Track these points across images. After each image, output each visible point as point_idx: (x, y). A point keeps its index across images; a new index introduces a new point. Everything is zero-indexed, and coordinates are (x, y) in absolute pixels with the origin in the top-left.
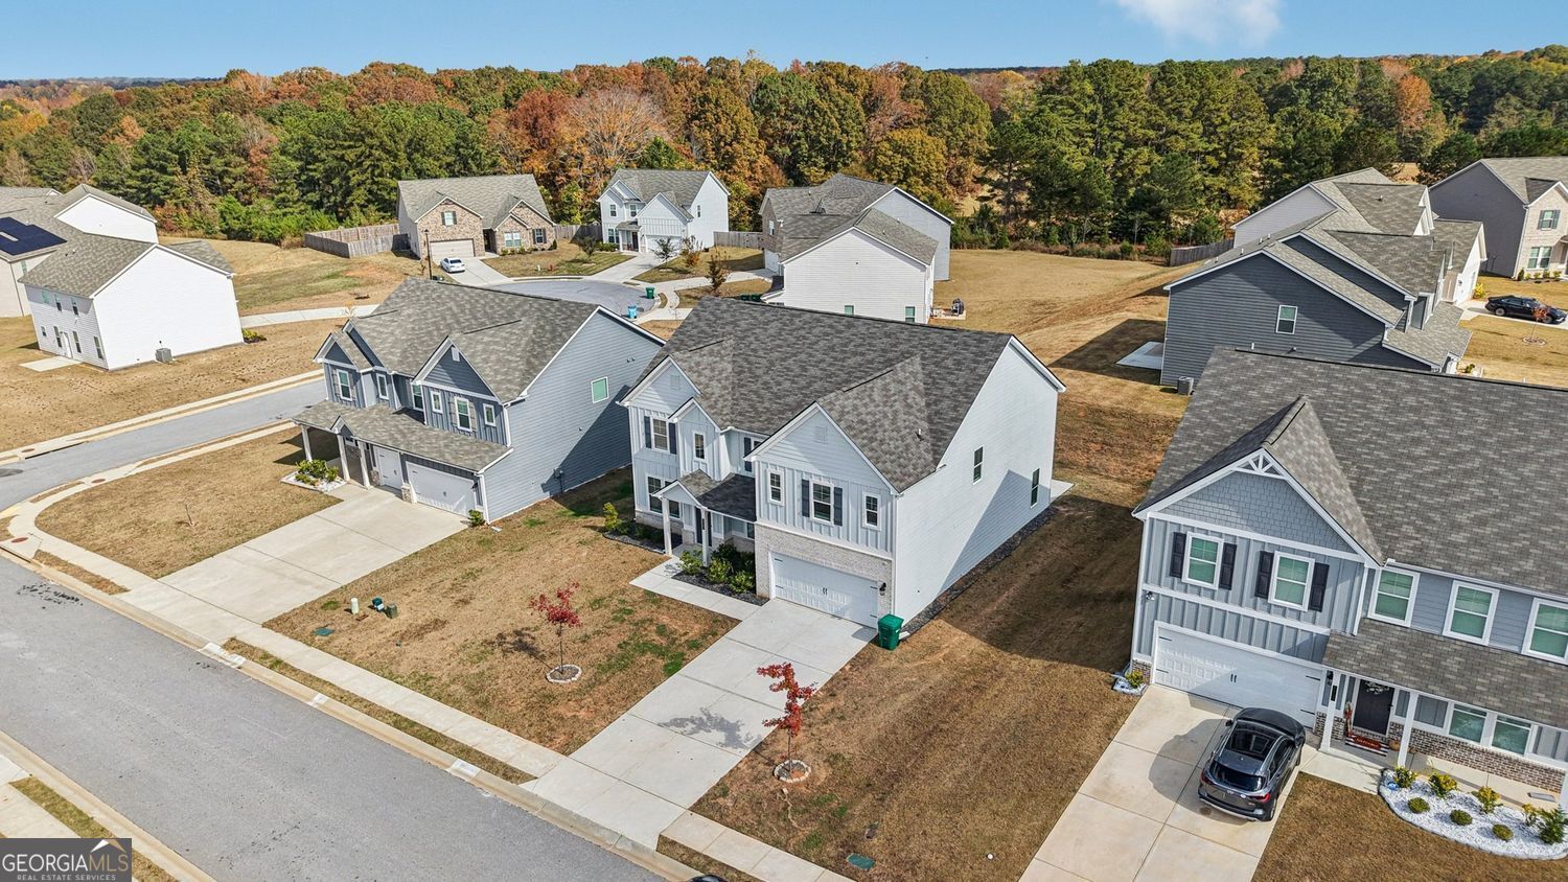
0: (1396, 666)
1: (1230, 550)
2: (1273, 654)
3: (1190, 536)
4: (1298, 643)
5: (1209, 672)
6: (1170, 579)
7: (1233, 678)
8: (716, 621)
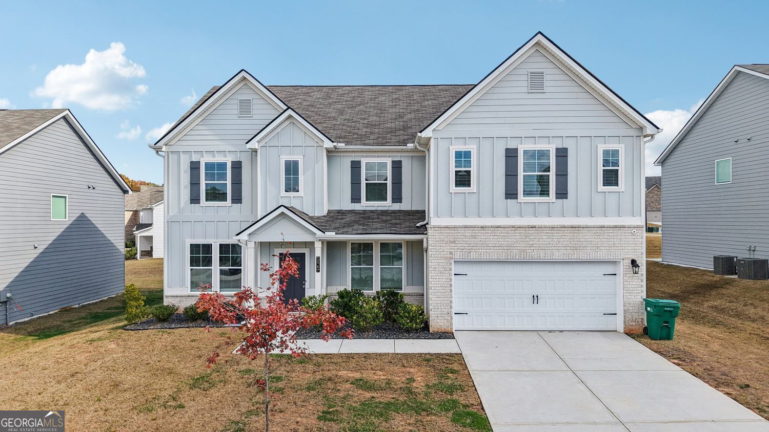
8: (428, 360)
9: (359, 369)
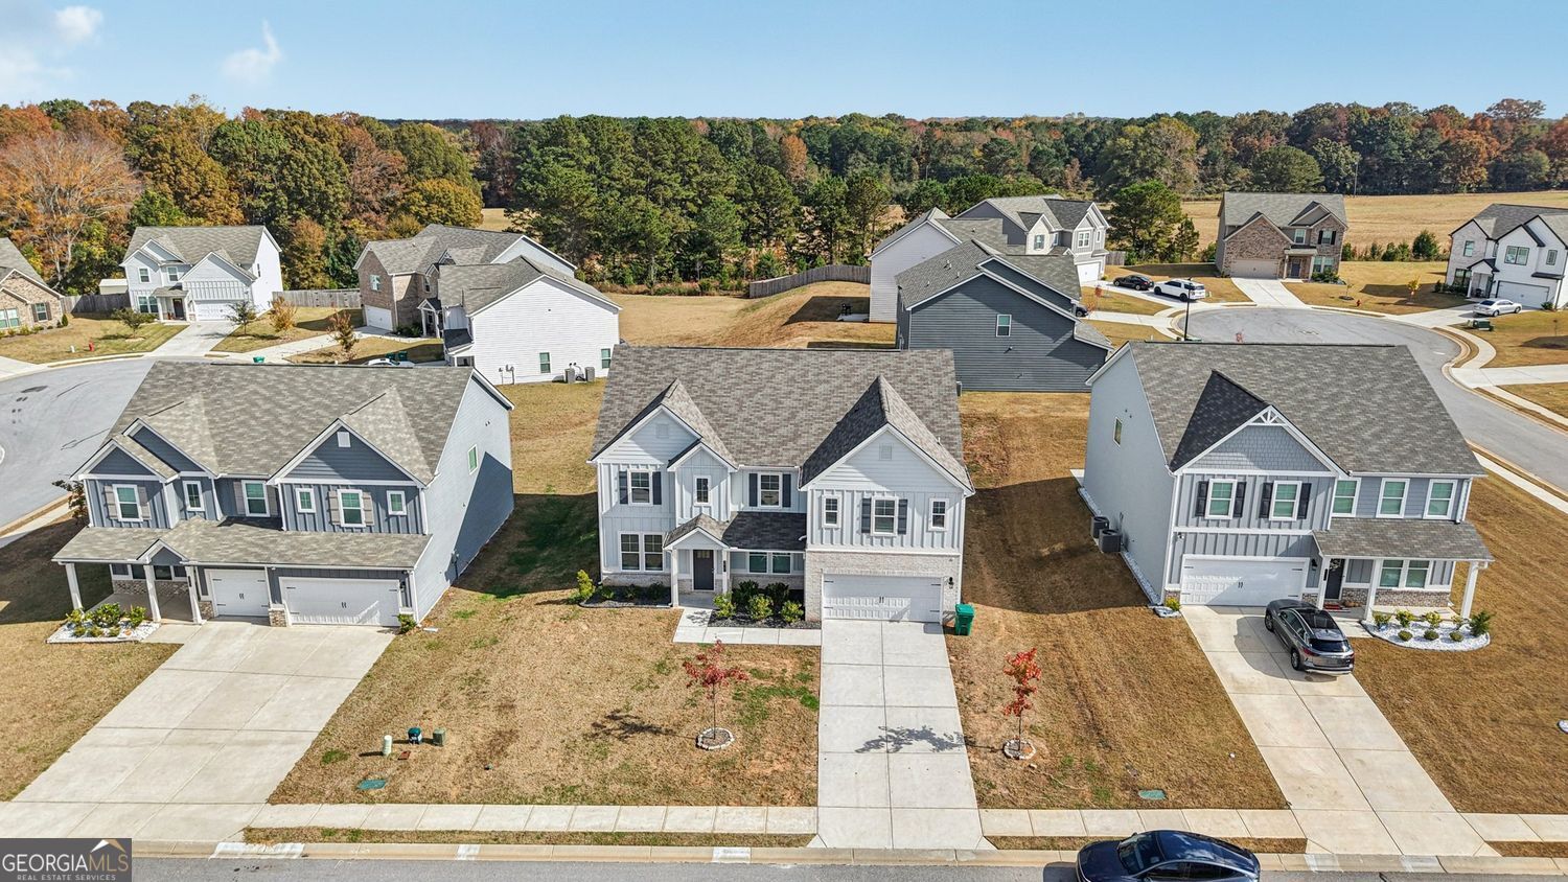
0: (1364, 544)
1: (1242, 486)
2: (1273, 558)
3: (1212, 481)
4: (1290, 545)
5: (1220, 585)
6: (1195, 519)
7: (1241, 585)
8: (798, 652)
9: (755, 659)
